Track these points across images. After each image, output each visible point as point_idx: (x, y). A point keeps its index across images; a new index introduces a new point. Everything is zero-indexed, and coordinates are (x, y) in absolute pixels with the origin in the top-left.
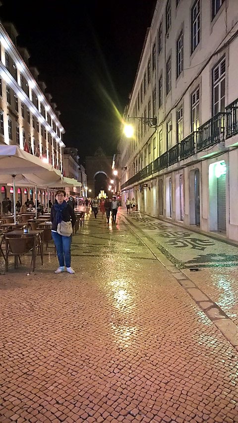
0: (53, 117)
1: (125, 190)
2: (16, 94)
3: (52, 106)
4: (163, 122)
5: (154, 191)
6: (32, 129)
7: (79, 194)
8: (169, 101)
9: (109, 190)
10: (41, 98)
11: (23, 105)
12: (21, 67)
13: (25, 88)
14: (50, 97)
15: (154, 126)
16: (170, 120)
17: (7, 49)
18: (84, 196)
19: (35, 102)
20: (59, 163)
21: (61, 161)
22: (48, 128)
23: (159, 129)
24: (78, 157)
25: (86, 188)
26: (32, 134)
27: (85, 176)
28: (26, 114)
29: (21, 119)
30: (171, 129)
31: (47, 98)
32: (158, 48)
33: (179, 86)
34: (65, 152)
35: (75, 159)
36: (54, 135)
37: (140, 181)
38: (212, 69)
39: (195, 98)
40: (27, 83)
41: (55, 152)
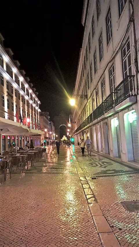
0: (34, 96)
1: (75, 135)
2: (12, 85)
3: (33, 90)
4: (90, 97)
5: (89, 135)
6: (21, 103)
7: (50, 138)
8: (92, 85)
9: (68, 135)
10: (26, 86)
11: (16, 90)
12: (15, 70)
13: (17, 81)
14: (32, 85)
15: (86, 99)
16: (93, 96)
17: (7, 62)
18: (53, 139)
19: (23, 88)
20: (38, 121)
21: (39, 120)
22: (31, 102)
23: (89, 101)
24: (49, 117)
25: (54, 135)
26: (21, 105)
27: (53, 128)
28: (18, 94)
29: (14, 97)
30: (94, 101)
31: (30, 86)
32: (86, 58)
33: (96, 78)
34: (41, 115)
35: (47, 118)
36: (34, 105)
37: (82, 130)
38: (109, 70)
39: (103, 84)
40: (18, 78)
41: (35, 115)
